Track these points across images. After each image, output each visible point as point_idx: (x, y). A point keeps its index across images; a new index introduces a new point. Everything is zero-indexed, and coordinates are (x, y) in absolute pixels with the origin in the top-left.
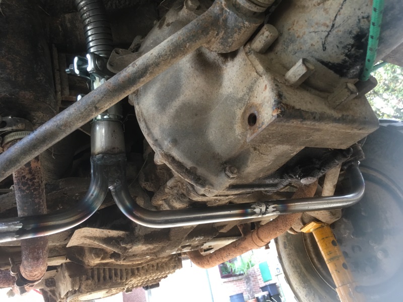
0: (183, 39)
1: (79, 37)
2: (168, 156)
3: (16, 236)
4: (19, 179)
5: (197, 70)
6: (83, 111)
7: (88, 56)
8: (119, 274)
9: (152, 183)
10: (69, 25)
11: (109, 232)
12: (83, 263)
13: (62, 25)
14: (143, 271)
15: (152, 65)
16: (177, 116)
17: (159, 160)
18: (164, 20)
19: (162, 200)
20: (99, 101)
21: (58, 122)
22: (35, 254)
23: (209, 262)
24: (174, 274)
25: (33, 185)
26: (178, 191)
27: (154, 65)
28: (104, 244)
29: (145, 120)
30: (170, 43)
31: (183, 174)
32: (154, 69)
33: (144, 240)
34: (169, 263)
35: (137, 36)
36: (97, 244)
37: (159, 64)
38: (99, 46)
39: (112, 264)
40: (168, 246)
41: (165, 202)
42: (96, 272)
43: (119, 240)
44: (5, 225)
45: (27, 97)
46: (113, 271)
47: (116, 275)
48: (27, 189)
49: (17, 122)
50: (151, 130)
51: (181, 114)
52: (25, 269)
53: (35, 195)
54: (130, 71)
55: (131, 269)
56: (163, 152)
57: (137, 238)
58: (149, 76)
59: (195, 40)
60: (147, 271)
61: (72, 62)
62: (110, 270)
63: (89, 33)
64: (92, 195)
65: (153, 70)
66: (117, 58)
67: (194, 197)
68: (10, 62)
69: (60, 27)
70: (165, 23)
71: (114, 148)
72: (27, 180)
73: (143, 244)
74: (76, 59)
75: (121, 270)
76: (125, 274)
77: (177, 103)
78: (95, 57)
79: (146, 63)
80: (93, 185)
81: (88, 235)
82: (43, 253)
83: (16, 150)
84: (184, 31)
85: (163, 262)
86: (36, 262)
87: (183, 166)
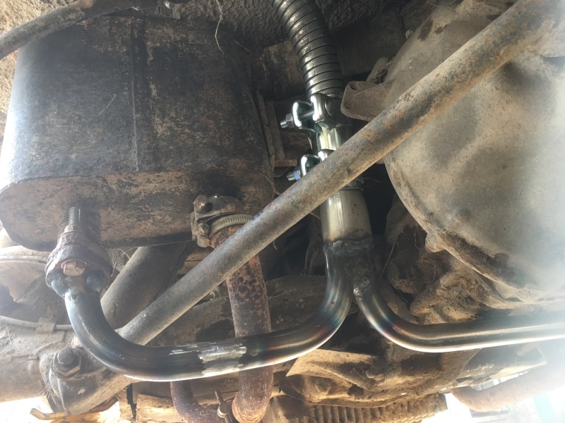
0: (494, 42)
1: (290, 76)
2: (454, 239)
3: (239, 366)
4: (235, 283)
5: (507, 92)
6: (329, 177)
7: (313, 99)
8: (353, 415)
9: (411, 280)
10: (275, 61)
11: (348, 356)
12: (303, 398)
13: (267, 63)
14: (388, 413)
15: (440, 92)
16: (470, 171)
17: (435, 244)
18: (430, 24)
19: (430, 307)
20: (354, 160)
21: (294, 197)
22: (259, 390)
23: (489, 401)
24: (433, 417)
25: (254, 290)
26: (460, 293)
27: (443, 92)
28: (339, 373)
29: (408, 185)
30: (470, 53)
31: (481, 267)
32: (444, 99)
33: (401, 369)
34: (427, 402)
35: (380, 59)
36: (328, 372)
37: (451, 89)
38: (323, 84)
39: (342, 400)
40: (438, 379)
41: (435, 309)
42: (321, 412)
43: (361, 368)
44: (225, 350)
45: (238, 166)
46: (345, 412)
47: (349, 417)
48: (246, 297)
49: (226, 202)
50: (421, 198)
51: (477, 167)
52: (242, 410)
53: (257, 304)
54: (401, 107)
55: (371, 409)
56: (444, 233)
57: (391, 365)
58: (434, 110)
59: (516, 41)
60: (394, 413)
61: (290, 111)
62: (340, 409)
63: (309, 67)
64: (332, 303)
65: (441, 101)
66: (355, 95)
67: (495, 303)
68: (212, 122)
69: (264, 66)
70: (433, 29)
71: (357, 231)
72: (245, 283)
73: (399, 376)
74: (295, 106)
75: (356, 410)
76: (362, 416)
77: (469, 151)
78: (322, 98)
79: (429, 91)
80: (331, 288)
81: (317, 359)
82: (268, 387)
83: (237, 242)
84: (494, 28)
85: (417, 401)
86: (259, 401)
87: (481, 252)
